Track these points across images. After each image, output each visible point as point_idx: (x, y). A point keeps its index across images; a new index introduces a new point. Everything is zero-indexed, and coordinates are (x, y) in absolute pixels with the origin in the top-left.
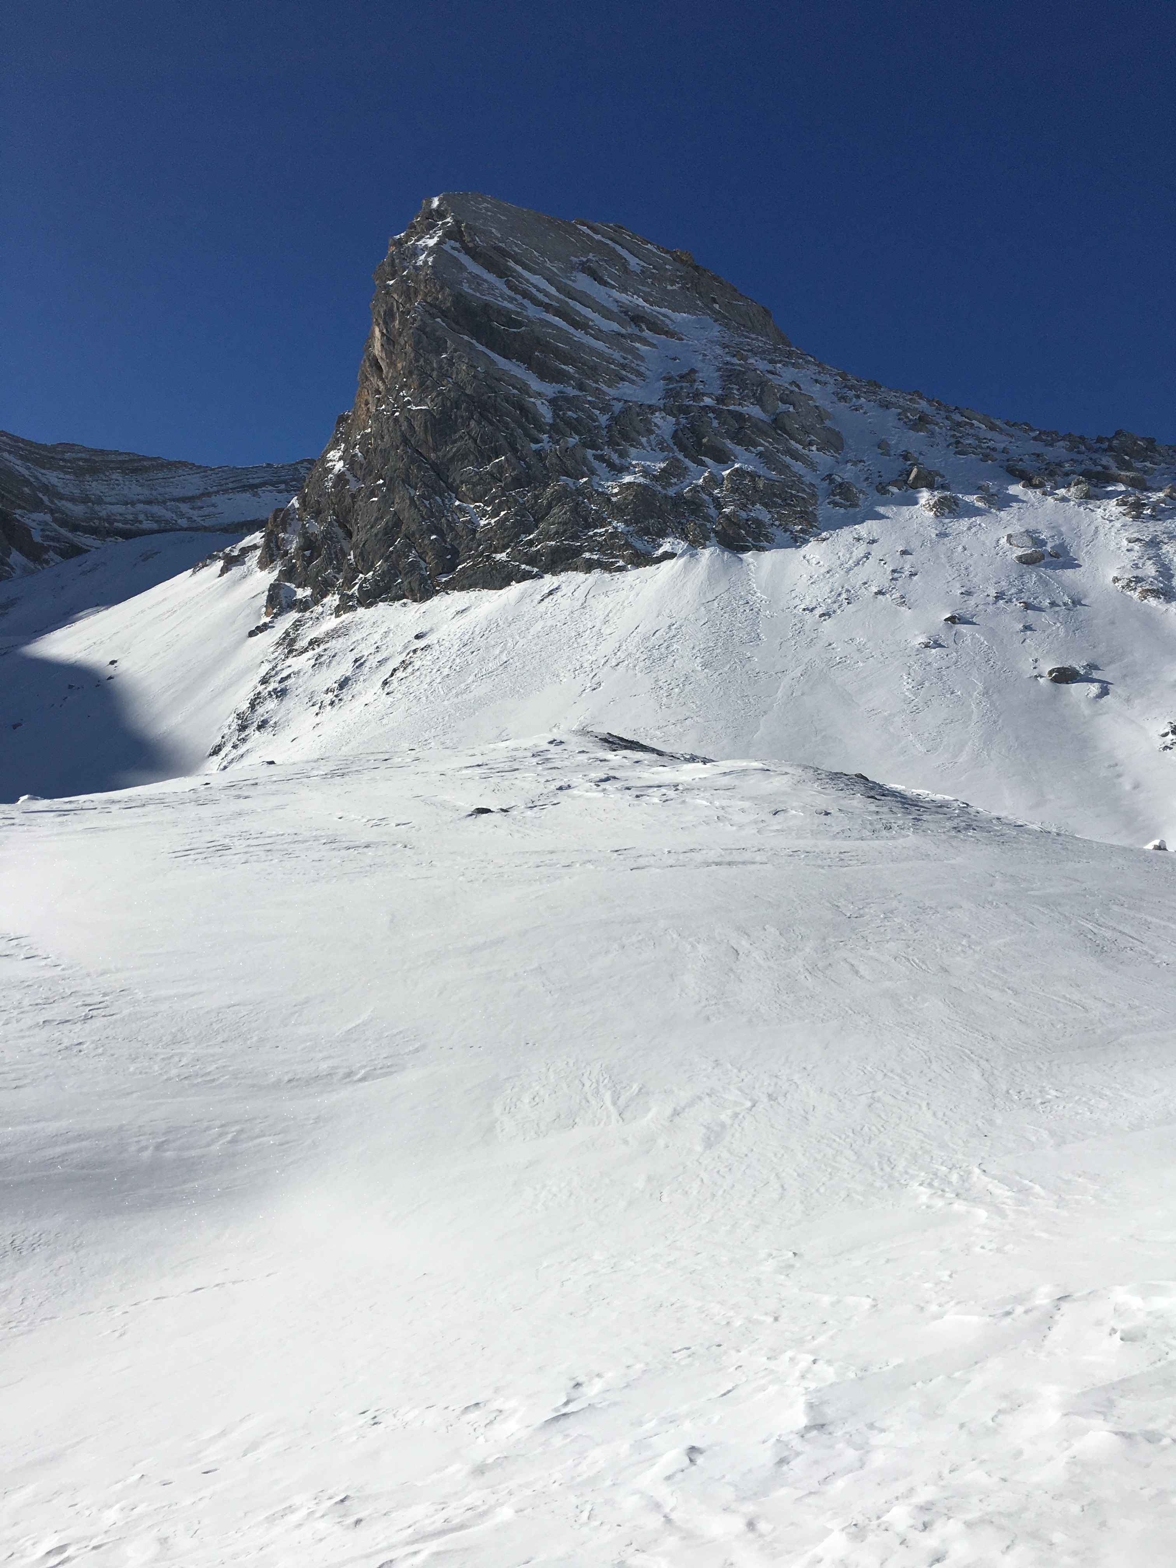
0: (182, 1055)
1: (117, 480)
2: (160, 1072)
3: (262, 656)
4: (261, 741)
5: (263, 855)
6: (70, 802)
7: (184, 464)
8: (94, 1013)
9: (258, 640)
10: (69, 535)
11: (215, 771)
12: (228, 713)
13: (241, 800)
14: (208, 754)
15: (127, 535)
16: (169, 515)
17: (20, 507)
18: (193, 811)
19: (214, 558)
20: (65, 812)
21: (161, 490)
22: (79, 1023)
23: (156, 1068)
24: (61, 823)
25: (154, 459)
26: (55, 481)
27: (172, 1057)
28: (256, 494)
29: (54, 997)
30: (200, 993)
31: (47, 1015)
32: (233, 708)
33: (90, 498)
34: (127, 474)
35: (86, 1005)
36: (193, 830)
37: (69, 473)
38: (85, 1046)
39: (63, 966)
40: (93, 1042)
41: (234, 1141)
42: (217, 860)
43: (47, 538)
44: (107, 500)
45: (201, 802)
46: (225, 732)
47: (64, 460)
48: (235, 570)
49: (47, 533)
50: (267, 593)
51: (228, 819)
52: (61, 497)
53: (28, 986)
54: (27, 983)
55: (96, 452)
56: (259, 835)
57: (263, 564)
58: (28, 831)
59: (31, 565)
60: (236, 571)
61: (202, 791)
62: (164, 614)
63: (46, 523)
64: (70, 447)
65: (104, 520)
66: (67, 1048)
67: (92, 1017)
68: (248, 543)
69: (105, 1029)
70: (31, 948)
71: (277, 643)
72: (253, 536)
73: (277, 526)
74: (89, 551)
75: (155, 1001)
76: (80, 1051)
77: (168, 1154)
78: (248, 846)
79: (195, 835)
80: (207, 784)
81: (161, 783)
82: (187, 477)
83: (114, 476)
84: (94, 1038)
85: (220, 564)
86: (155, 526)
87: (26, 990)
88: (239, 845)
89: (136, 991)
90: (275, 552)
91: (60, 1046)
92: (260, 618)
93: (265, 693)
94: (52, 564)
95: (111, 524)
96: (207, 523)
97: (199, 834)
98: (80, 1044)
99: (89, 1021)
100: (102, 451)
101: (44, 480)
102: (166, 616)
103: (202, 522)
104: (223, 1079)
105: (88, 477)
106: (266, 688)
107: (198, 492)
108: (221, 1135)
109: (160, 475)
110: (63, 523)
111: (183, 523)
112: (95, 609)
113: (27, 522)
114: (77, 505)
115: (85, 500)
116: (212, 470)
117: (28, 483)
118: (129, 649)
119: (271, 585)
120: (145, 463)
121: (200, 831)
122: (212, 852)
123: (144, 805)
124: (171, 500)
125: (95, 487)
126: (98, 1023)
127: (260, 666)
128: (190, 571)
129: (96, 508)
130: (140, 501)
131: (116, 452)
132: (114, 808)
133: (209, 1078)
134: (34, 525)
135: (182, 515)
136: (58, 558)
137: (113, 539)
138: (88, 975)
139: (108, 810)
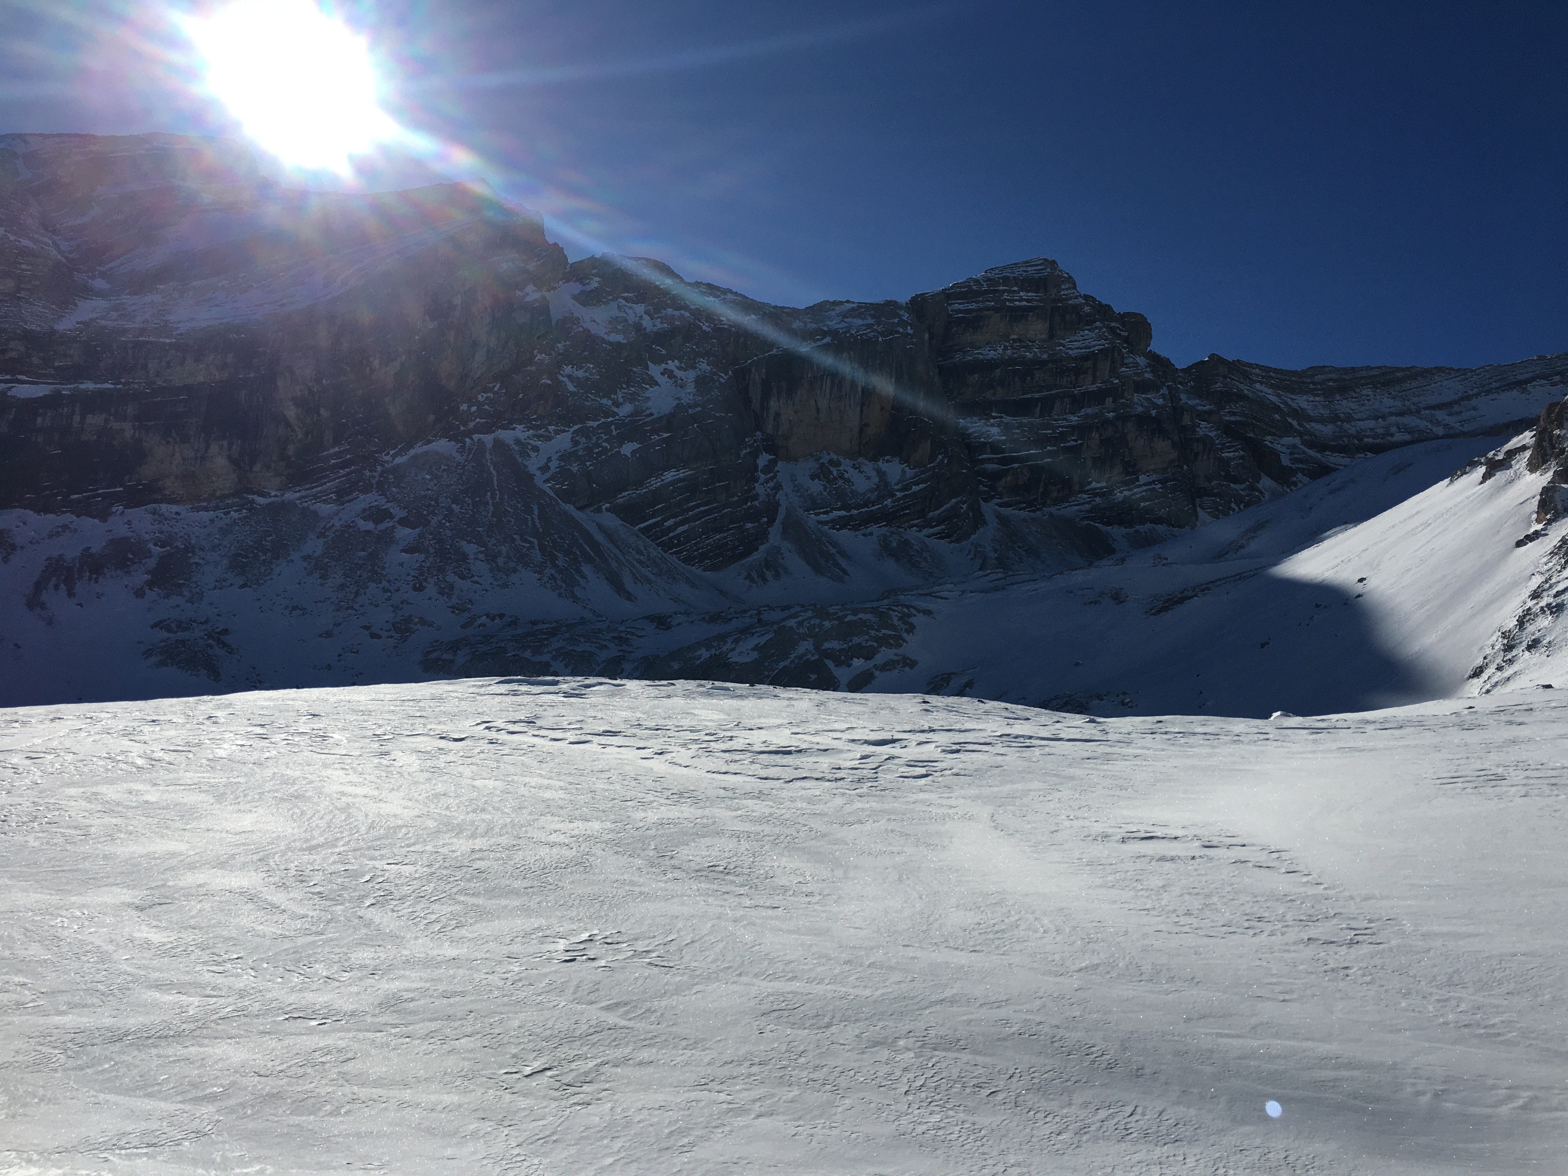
0: (1460, 1000)
1: (1368, 396)
2: (1435, 1013)
3: (1533, 568)
4: (1532, 662)
5: (1546, 790)
6: (1322, 720)
7: (1440, 369)
8: (1360, 938)
9: (1528, 549)
10: (1319, 455)
11: (1476, 694)
12: (1491, 631)
13: (1514, 727)
14: (1467, 676)
15: (1377, 449)
16: (1423, 424)
17: (1270, 434)
18: (1456, 736)
19: (1474, 465)
20: (1317, 730)
21: (1415, 400)
22: (1344, 947)
23: (1431, 1008)
24: (1315, 741)
25: (1407, 369)
26: (1304, 405)
27: (1448, 1000)
28: (1524, 391)
29: (1317, 915)
30: (1478, 935)
31: (1313, 932)
32: (1496, 625)
33: (1339, 417)
34: (1378, 388)
35: (1351, 929)
36: (1458, 756)
37: (1318, 395)
38: (1352, 971)
39: (1325, 886)
40: (1360, 969)
41: (1524, 1108)
42: (1489, 790)
43: (1295, 461)
44: (1359, 416)
45: (1466, 727)
46: (1488, 652)
47: (1314, 383)
48: (1499, 475)
49: (1297, 456)
50: (1538, 497)
51: (1499, 747)
52: (1311, 419)
53: (1291, 900)
54: (1289, 898)
55: (1345, 371)
56: (1539, 767)
57: (1533, 467)
58: (1282, 747)
59: (1279, 488)
60: (1500, 477)
61: (1466, 715)
62: (1417, 527)
63: (1294, 446)
64: (1321, 369)
65: (1354, 437)
66: (1333, 970)
67: (1358, 942)
68: (1516, 444)
69: (1372, 957)
70: (1292, 863)
71: (1550, 553)
72: (1521, 436)
73: (1552, 422)
74: (1338, 469)
75: (1425, 936)
76: (1347, 976)
77: (1449, 1105)
78: (1527, 777)
79: (1461, 762)
80: (1471, 708)
81: (1417, 705)
82: (1444, 383)
83: (1364, 392)
84: (1361, 965)
85: (1482, 470)
86: (1407, 437)
87: (1289, 904)
88: (1517, 776)
89: (1405, 922)
90: (1549, 452)
91: (1325, 967)
92: (1530, 526)
93: (1534, 610)
94: (1300, 485)
95: (1360, 440)
96: (1466, 428)
97: (1465, 761)
98: (1347, 968)
99: (1355, 946)
100: (1353, 368)
101: (1294, 405)
102: (1421, 529)
103: (1460, 428)
104: (1509, 1035)
105: (1338, 397)
106: (1537, 604)
107: (1456, 397)
108: (1510, 1098)
109: (1414, 385)
110: (1311, 445)
111: (1440, 431)
112: (1343, 527)
113: (1278, 447)
114: (1326, 425)
115: (1335, 418)
116: (1472, 371)
117: (1278, 409)
118: (1378, 565)
119: (1543, 488)
120: (1398, 374)
121: (1467, 758)
122: (1483, 781)
123: (1401, 727)
124: (1425, 409)
125: (1345, 405)
126: (1365, 949)
127: (1530, 579)
128: (1447, 481)
129: (1346, 425)
130: (1392, 414)
131: (1369, 368)
132: (1369, 728)
133: (1492, 1031)
134: (1284, 449)
135: (1438, 423)
136: (1306, 480)
137: (1362, 455)
138: (1352, 898)
139: (1362, 730)
